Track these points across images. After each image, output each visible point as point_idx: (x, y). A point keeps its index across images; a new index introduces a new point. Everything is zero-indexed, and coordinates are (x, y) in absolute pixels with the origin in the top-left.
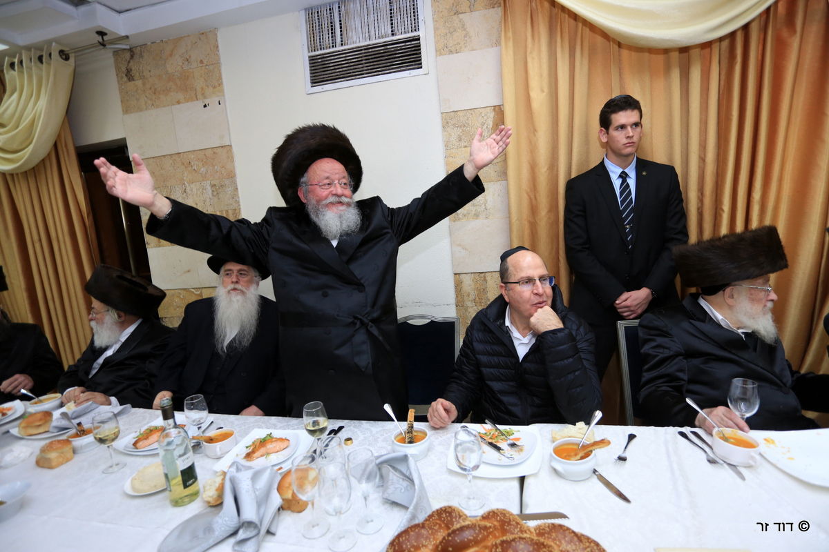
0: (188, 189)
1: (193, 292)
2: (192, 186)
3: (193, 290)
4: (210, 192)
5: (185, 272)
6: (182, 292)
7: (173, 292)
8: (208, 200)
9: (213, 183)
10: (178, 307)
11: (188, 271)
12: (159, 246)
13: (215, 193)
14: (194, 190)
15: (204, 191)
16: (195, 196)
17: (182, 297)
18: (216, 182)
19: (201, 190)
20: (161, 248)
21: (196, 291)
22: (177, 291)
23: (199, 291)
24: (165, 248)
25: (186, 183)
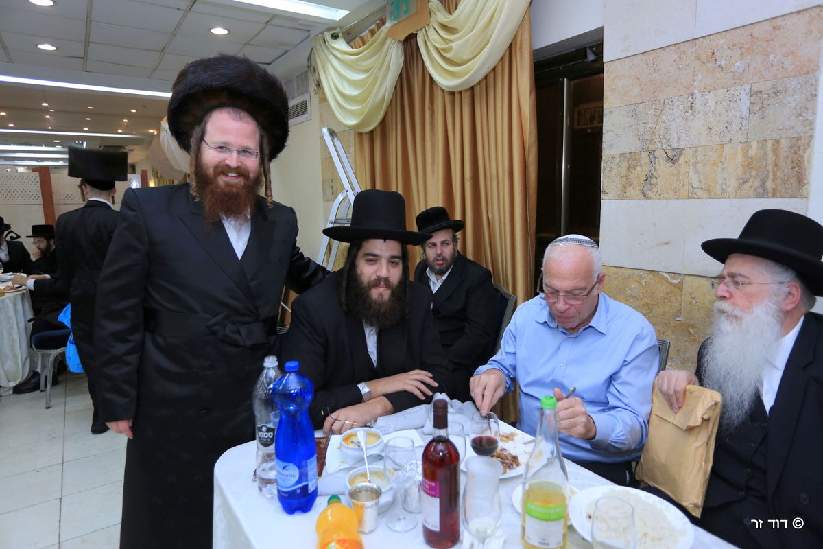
0: (698, 104)
1: (666, 280)
2: (709, 96)
3: (665, 275)
4: (745, 106)
5: (659, 244)
6: (646, 275)
7: (629, 271)
8: (737, 121)
9: (756, 88)
10: (632, 297)
11: (666, 244)
12: (623, 198)
13: (756, 108)
14: (712, 104)
15: (732, 105)
16: (710, 115)
18: (765, 86)
19: (725, 103)
20: (626, 201)
21: (673, 278)
22: (637, 272)
23: (677, 279)
24: (632, 201)
25: (696, 92)
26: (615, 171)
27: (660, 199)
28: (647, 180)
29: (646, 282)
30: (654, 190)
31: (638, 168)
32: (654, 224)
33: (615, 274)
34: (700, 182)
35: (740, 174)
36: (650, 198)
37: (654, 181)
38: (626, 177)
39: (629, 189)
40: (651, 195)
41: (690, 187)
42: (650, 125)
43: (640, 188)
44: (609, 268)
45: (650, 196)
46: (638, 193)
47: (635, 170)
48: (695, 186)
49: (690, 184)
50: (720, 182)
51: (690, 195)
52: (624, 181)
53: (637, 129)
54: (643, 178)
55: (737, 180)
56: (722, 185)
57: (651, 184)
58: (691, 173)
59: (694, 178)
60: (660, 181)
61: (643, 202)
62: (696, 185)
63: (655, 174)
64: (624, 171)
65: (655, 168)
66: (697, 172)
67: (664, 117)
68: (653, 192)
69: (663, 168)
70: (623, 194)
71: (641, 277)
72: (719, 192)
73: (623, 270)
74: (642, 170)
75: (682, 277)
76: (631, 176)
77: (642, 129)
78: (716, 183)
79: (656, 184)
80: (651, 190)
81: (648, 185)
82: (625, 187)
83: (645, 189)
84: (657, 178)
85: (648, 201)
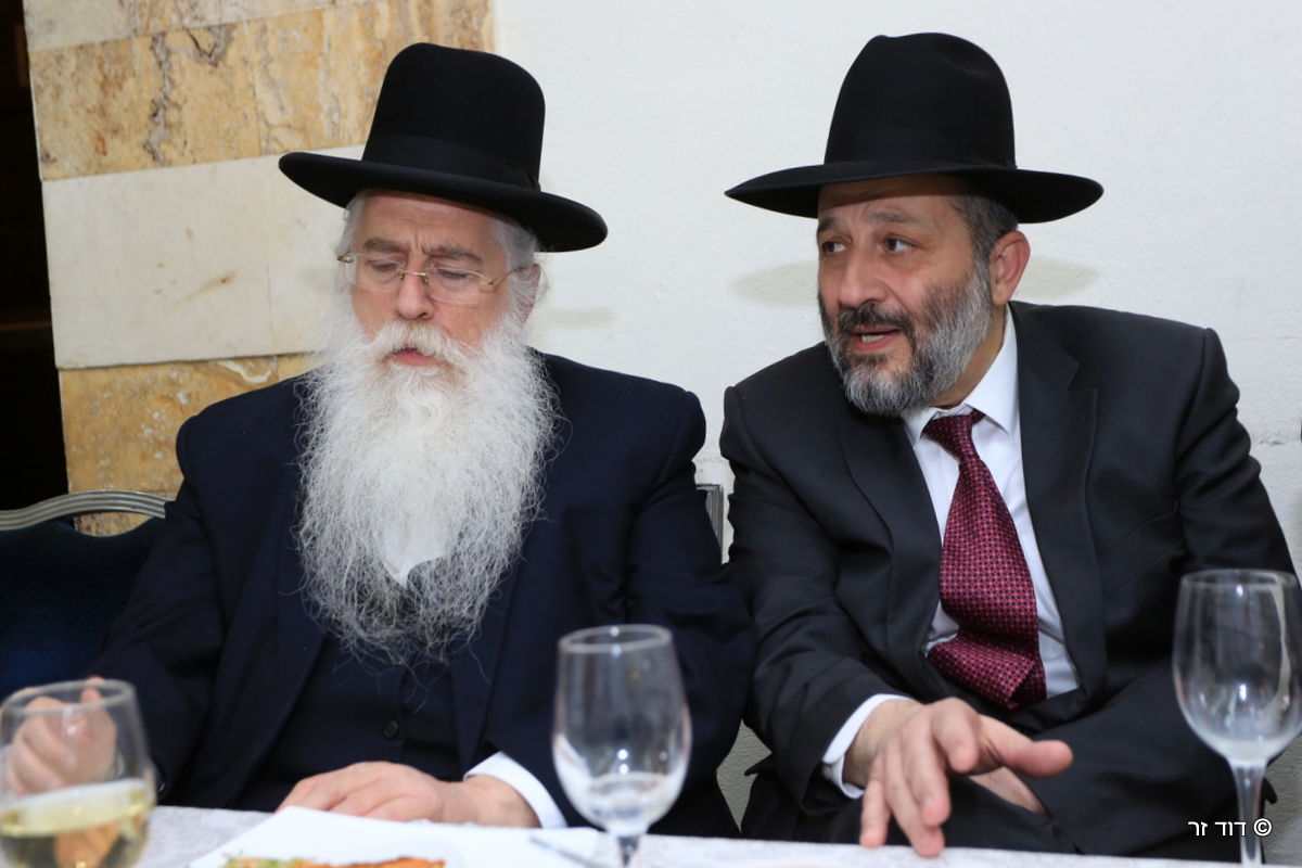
1: (237, 380)
3: (230, 365)
5: (209, 286)
6: (185, 376)
7: (142, 374)
11: (224, 281)
12: (101, 169)
17: (181, 397)
20: (109, 177)
21: (253, 372)
22: (161, 372)
23: (263, 374)
24: (126, 178)
26: (68, 97)
27: (195, 162)
28: (155, 115)
29: (189, 396)
30: (178, 140)
31: (130, 84)
32: (189, 233)
33: (105, 388)
34: (282, 108)
35: (364, 81)
36: (169, 163)
37: (173, 116)
38: (102, 111)
39: (114, 144)
40: (172, 154)
41: (262, 125)
43: (142, 138)
44: (90, 375)
45: (168, 156)
46: (138, 151)
47: (120, 87)
48: (272, 121)
49: (260, 116)
50: (326, 107)
51: (264, 144)
52: (97, 124)
54: (146, 110)
55: (361, 98)
56: (330, 114)
57: (168, 125)
58: (259, 88)
59: (266, 97)
60: (189, 116)
61: (155, 175)
62: (274, 116)
63: (174, 96)
64: (93, 96)
65: (172, 82)
66: (272, 84)
68: (175, 146)
69: (192, 80)
70: (99, 160)
71: (173, 383)
72: (327, 132)
73: (128, 375)
74: (139, 90)
75: (273, 364)
76: (115, 108)
78: (318, 109)
79: (180, 124)
80: (169, 142)
81: (161, 129)
82: (101, 140)
83: (154, 138)
84: (179, 108)
85: (166, 171)
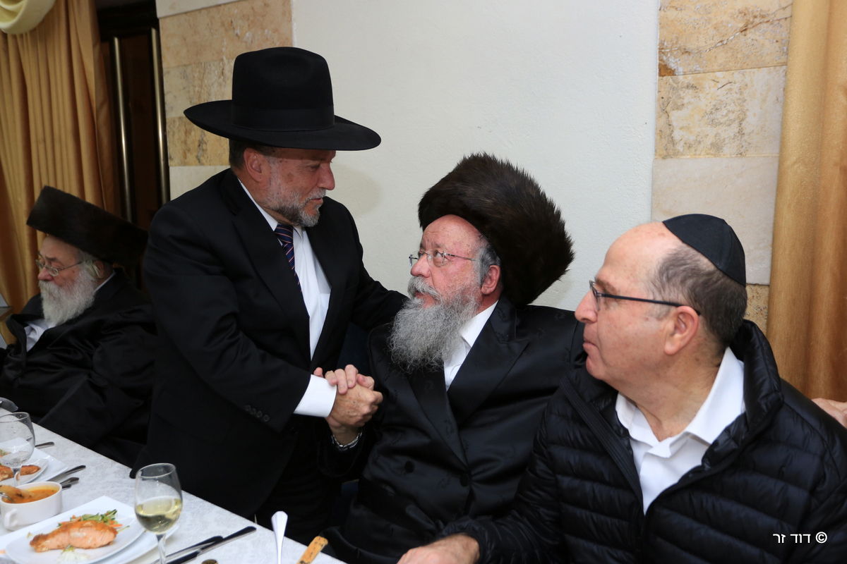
0: (227, 71)
20: (186, 167)
24: (191, 168)
25: (225, 58)
26: (176, 136)
27: (210, 165)
28: (200, 145)
30: (206, 156)
31: (193, 133)
36: (204, 164)
37: (204, 146)
38: (185, 142)
39: (188, 155)
40: (204, 161)
42: (197, 89)
43: (196, 154)
46: (195, 159)
47: (190, 134)
52: (184, 147)
53: (189, 92)
54: (197, 144)
57: (203, 150)
60: (209, 147)
61: (199, 168)
63: (205, 139)
64: (183, 138)
67: (206, 81)
68: (205, 158)
70: (184, 163)
74: (195, 136)
76: (190, 141)
77: (192, 93)
79: (206, 150)
80: (203, 156)
81: (201, 152)
82: (185, 153)
83: (199, 155)
84: (206, 143)
85: (202, 167)
